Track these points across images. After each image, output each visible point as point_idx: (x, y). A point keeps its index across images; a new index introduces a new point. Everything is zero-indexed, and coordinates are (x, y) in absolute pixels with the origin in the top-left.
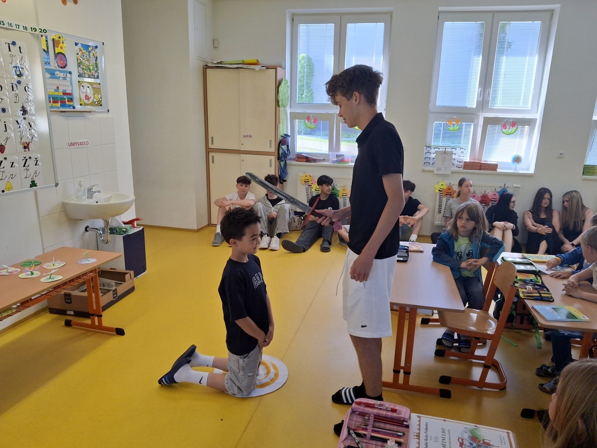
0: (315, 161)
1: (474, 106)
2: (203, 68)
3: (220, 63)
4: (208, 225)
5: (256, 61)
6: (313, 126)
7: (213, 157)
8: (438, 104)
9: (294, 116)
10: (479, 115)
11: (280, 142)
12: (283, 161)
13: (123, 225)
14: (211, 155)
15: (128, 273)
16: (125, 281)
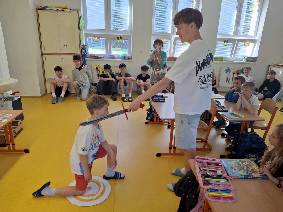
0: (100, 58)
1: (170, 32)
2: (36, 9)
3: (47, 7)
4: (46, 93)
5: (66, 7)
6: (97, 40)
7: (45, 57)
8: (155, 31)
9: (87, 35)
10: (172, 36)
11: (82, 49)
12: (84, 58)
13: (11, 96)
14: (44, 56)
15: (18, 121)
16: (18, 126)
